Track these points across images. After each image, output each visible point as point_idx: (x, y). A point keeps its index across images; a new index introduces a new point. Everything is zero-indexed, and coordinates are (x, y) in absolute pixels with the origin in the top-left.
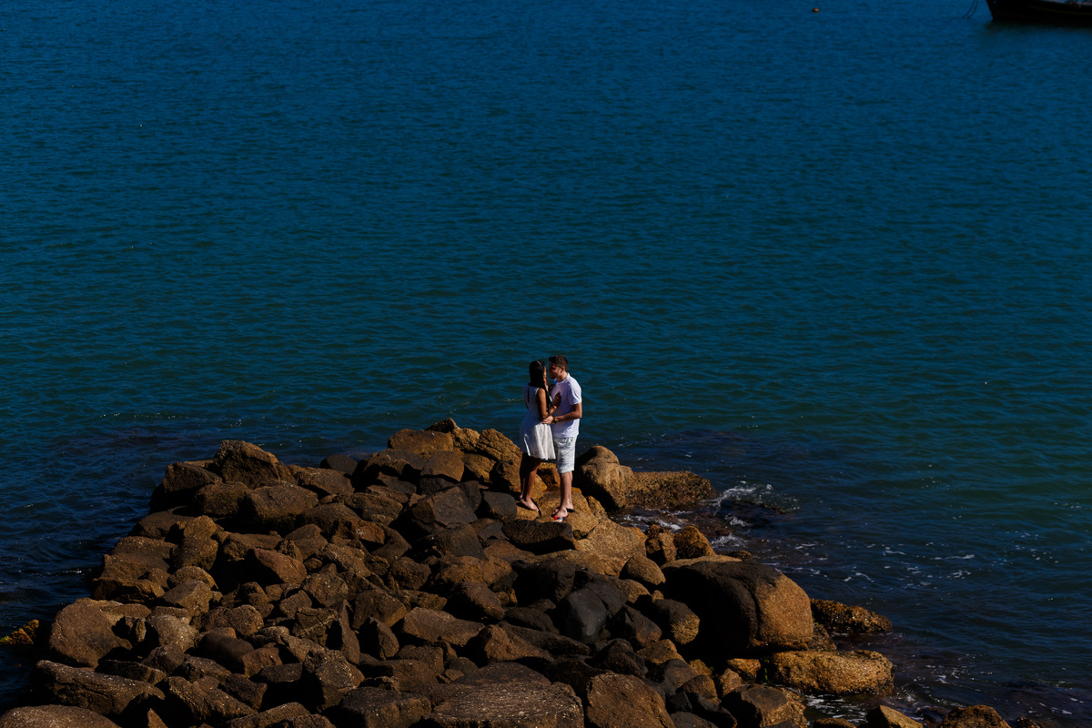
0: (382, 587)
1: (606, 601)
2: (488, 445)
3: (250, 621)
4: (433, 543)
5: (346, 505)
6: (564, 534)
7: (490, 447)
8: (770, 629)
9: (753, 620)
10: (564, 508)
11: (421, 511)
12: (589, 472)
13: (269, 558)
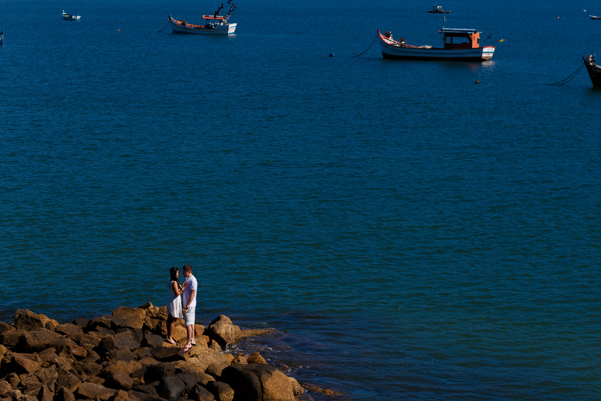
0: (76, 375)
1: (186, 381)
2: (163, 314)
3: (4, 388)
4: (107, 355)
5: (72, 339)
6: (179, 353)
7: (164, 315)
8: (268, 396)
9: (259, 391)
10: (189, 343)
11: (107, 341)
12: (213, 328)
13: (22, 361)
